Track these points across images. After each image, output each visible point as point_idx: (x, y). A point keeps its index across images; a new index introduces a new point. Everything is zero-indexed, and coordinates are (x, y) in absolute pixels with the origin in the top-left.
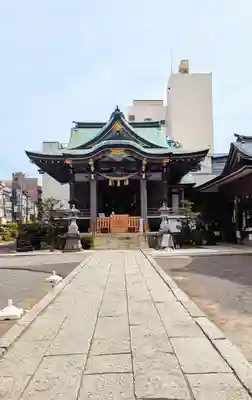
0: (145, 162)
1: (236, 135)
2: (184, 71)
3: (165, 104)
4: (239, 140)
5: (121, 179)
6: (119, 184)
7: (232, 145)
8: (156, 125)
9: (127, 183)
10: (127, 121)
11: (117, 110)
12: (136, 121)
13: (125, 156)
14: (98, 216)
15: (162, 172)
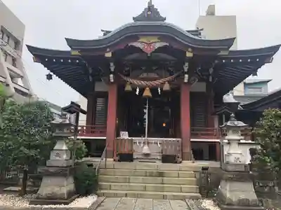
0: (189, 55)
2: (211, 12)
13: (158, 45)
14: (118, 135)
15: (207, 81)
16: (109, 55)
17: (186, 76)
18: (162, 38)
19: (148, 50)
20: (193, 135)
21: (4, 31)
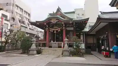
0: (63, 23)
1: (100, 12)
3: (84, 9)
4: (102, 13)
5: (57, 30)
6: (55, 32)
11: (59, 8)
13: (56, 21)
14: (50, 42)
16: (45, 24)
21: (25, 11)
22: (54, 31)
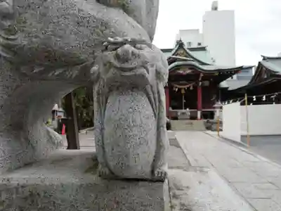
0: (202, 75)
2: (215, 8)
3: (201, 32)
4: (264, 59)
7: (259, 63)
8: (203, 49)
9: (191, 88)
10: (186, 47)
11: (181, 40)
12: (192, 47)
13: (189, 71)
15: (210, 80)
17: (200, 83)
18: (190, 69)
19: (185, 73)
20: (204, 108)
22: (180, 90)
